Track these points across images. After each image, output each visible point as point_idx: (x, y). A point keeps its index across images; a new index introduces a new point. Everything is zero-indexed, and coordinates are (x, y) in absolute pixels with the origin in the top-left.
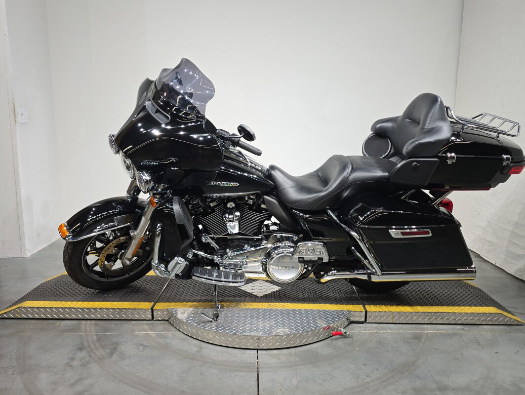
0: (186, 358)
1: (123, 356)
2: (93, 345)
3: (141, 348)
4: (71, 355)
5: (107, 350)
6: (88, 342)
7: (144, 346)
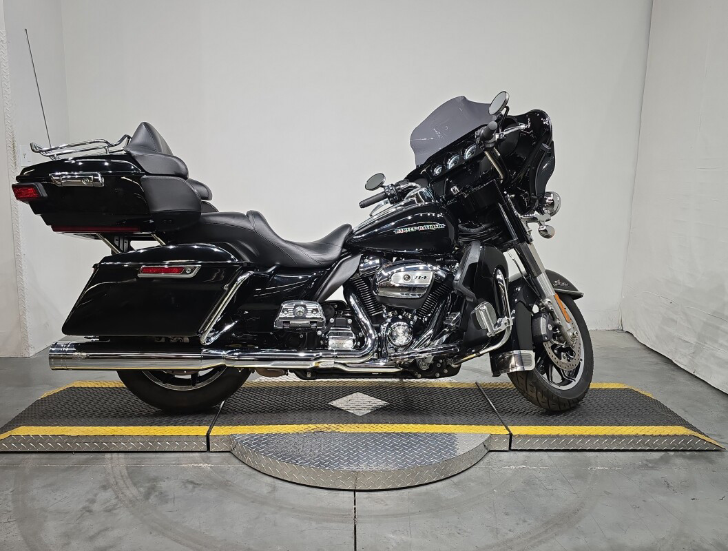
0: (253, 502)
1: (163, 497)
2: (122, 482)
3: (190, 486)
4: (90, 496)
5: (141, 489)
6: (115, 478)
7: (195, 484)
